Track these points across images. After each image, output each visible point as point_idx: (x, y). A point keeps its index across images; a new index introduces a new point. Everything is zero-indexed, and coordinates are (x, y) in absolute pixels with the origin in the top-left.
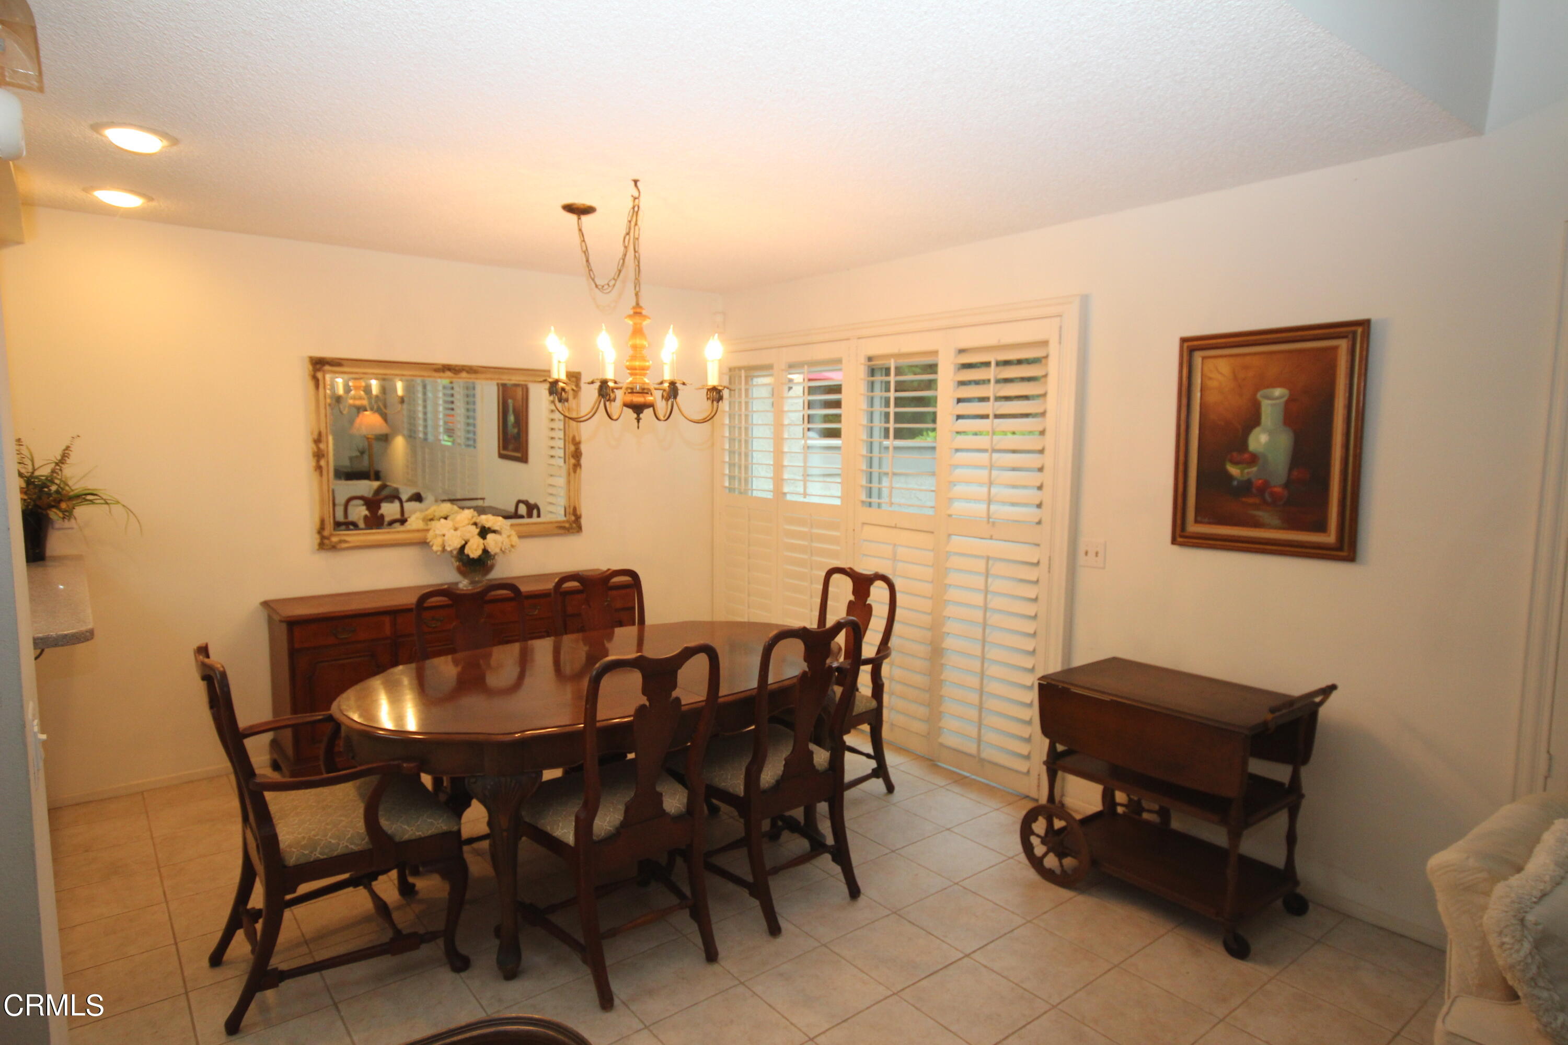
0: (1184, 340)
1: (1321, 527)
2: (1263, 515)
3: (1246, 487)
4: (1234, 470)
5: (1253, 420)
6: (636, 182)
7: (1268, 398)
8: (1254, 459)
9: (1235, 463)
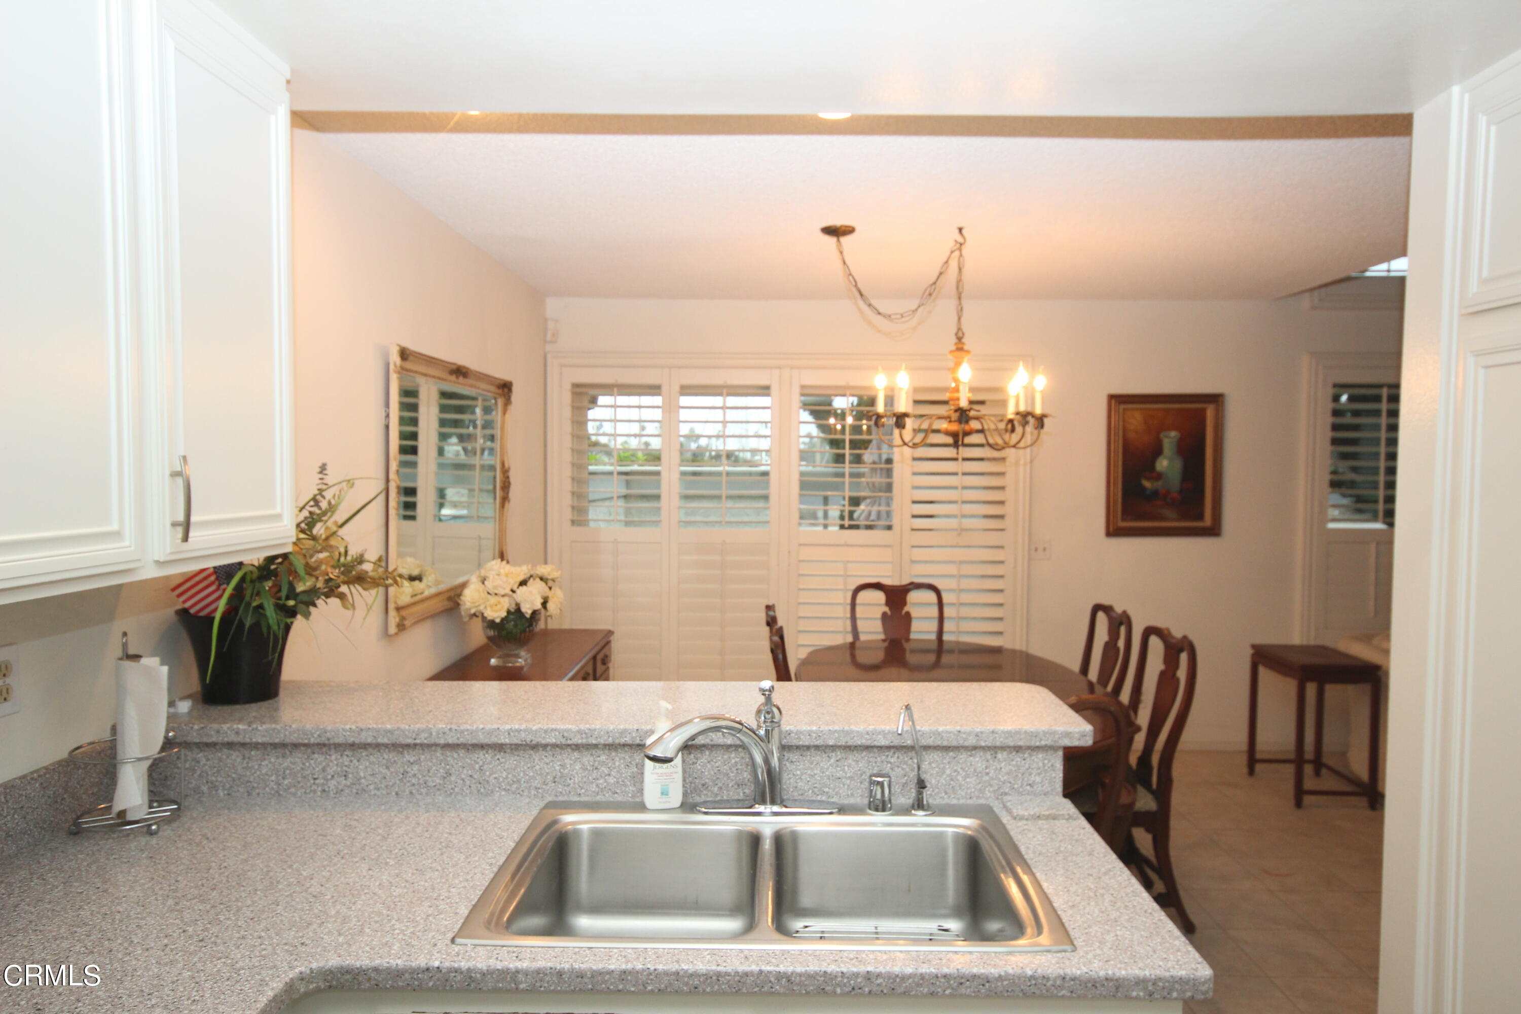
0: (1112, 398)
1: (1201, 517)
2: (1167, 512)
3: (1155, 494)
4: (1147, 484)
5: (1158, 451)
6: (960, 230)
7: (1168, 437)
8: (1159, 476)
9: (1148, 479)
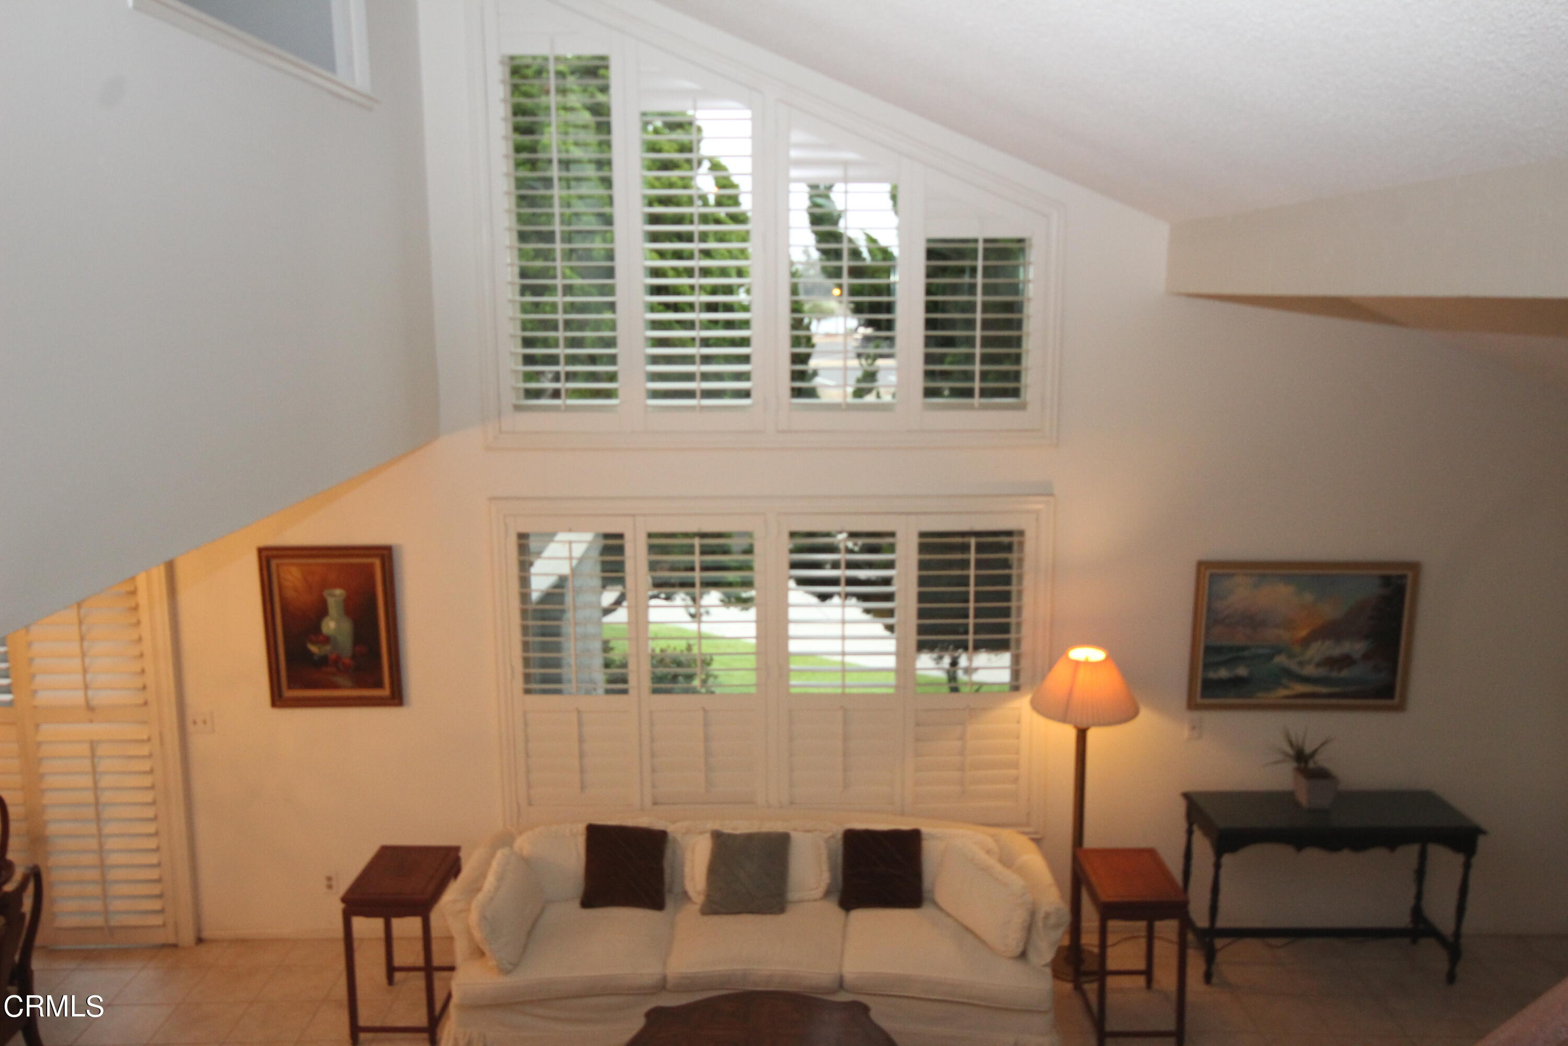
0: (262, 551)
1: (379, 685)
2: (340, 680)
3: (324, 659)
4: (314, 649)
5: (322, 611)
7: (334, 596)
8: (327, 640)
9: (314, 643)
